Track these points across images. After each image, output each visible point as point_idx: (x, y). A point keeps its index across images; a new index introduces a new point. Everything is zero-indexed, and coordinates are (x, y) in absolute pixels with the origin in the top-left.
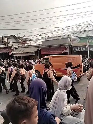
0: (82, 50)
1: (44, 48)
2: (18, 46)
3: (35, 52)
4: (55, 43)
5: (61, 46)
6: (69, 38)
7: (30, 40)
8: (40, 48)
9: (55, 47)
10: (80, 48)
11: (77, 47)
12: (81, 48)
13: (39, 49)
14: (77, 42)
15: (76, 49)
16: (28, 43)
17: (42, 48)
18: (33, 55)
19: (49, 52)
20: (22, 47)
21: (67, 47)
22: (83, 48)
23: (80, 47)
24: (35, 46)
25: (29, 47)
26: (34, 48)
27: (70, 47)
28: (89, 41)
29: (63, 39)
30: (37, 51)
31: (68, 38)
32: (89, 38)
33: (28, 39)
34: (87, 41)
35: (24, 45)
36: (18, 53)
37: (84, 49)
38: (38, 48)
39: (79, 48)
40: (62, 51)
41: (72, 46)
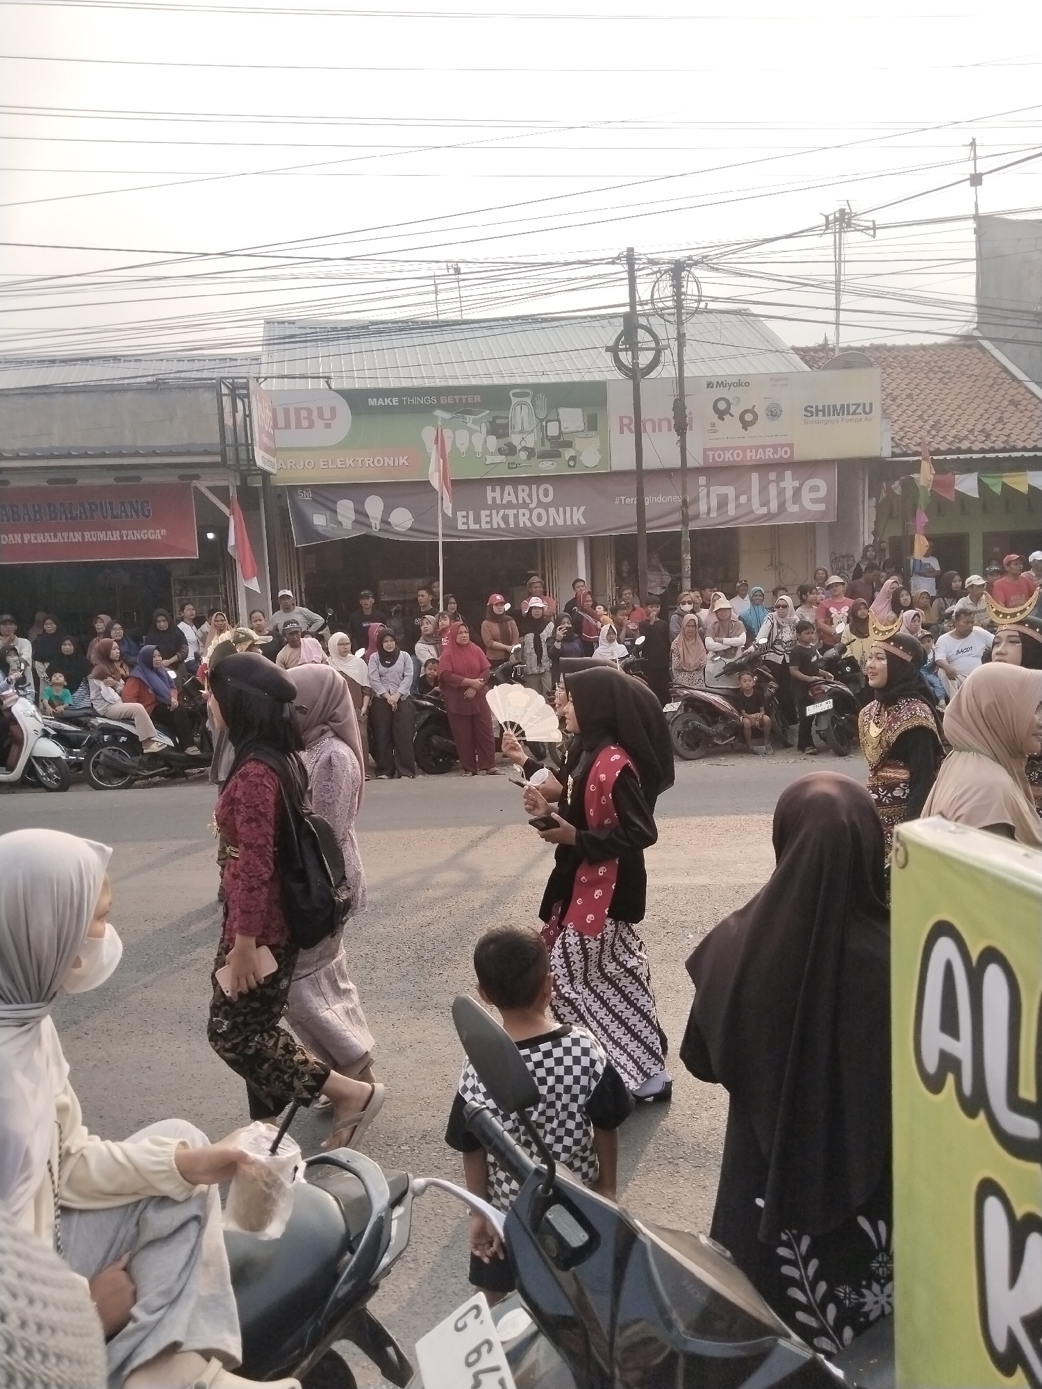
5: (148, 479)
6: (239, 391)
10: (360, 512)
11: (326, 494)
12: (374, 506)
15: (319, 520)
21: (222, 493)
22: (387, 511)
23: (356, 491)
28: (447, 433)
32: (446, 408)
34: (428, 434)
37: (402, 519)
39: (346, 509)
40: (157, 534)
41: (266, 475)
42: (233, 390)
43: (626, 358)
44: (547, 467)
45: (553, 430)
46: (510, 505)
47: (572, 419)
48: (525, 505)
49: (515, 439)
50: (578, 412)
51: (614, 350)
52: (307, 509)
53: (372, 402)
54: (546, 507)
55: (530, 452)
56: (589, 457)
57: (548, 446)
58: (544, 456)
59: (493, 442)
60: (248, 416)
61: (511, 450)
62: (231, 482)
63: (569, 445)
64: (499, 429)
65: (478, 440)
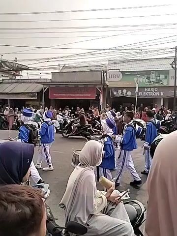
0: (125, 94)
1: (54, 86)
2: (1, 79)
3: (37, 93)
4: (77, 79)
5: (89, 86)
6: (104, 72)
7: (28, 69)
8: (48, 85)
9: (77, 86)
10: (122, 92)
11: (117, 89)
12: (125, 91)
13: (45, 88)
14: (117, 79)
15: (115, 93)
16: (23, 75)
17: (51, 86)
18: (32, 98)
19: (65, 95)
20: (10, 81)
21: (100, 89)
22: (127, 92)
23: (122, 88)
24: (38, 82)
25: (24, 81)
26: (36, 85)
27: (104, 89)
28: (139, 79)
29: (92, 71)
30: (42, 91)
31: (101, 71)
32: (139, 74)
33: (23, 67)
34: (135, 79)
35: (14, 77)
36: (1, 93)
37: (129, 93)
38: (43, 85)
39: (120, 91)
40: (89, 95)
41: (108, 86)
43: (174, 66)
44: (157, 85)
45: (158, 78)
46: (149, 91)
47: (162, 76)
48: (152, 91)
49: (151, 80)
50: (163, 75)
51: (172, 64)
52: (113, 91)
53: (126, 73)
54: (156, 92)
55: (154, 82)
56: (165, 83)
57: (157, 81)
58: (156, 83)
59: (147, 80)
60: (106, 76)
61: (150, 82)
62: (102, 87)
63: (161, 81)
64: (148, 78)
65: (144, 80)
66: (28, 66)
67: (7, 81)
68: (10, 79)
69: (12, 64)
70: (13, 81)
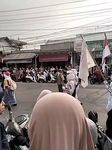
1: (42, 54)
2: (11, 51)
3: (32, 58)
4: (56, 48)
5: (64, 52)
7: (26, 44)
8: (38, 53)
9: (56, 53)
13: (36, 56)
16: (24, 48)
17: (40, 54)
18: (29, 62)
19: (49, 59)
20: (16, 52)
24: (32, 52)
25: (24, 52)
26: (30, 54)
28: (96, 46)
29: (65, 43)
32: (96, 43)
33: (23, 43)
35: (18, 50)
36: (11, 60)
38: (35, 54)
40: (64, 58)
41: (75, 51)
42: (72, 43)
47: (111, 43)
52: (79, 55)
53: (87, 43)
59: (101, 46)
60: (74, 45)
61: (103, 47)
62: (72, 52)
65: (99, 46)
66: (26, 42)
67: (14, 52)
68: (16, 51)
69: (16, 42)
70: (18, 52)
